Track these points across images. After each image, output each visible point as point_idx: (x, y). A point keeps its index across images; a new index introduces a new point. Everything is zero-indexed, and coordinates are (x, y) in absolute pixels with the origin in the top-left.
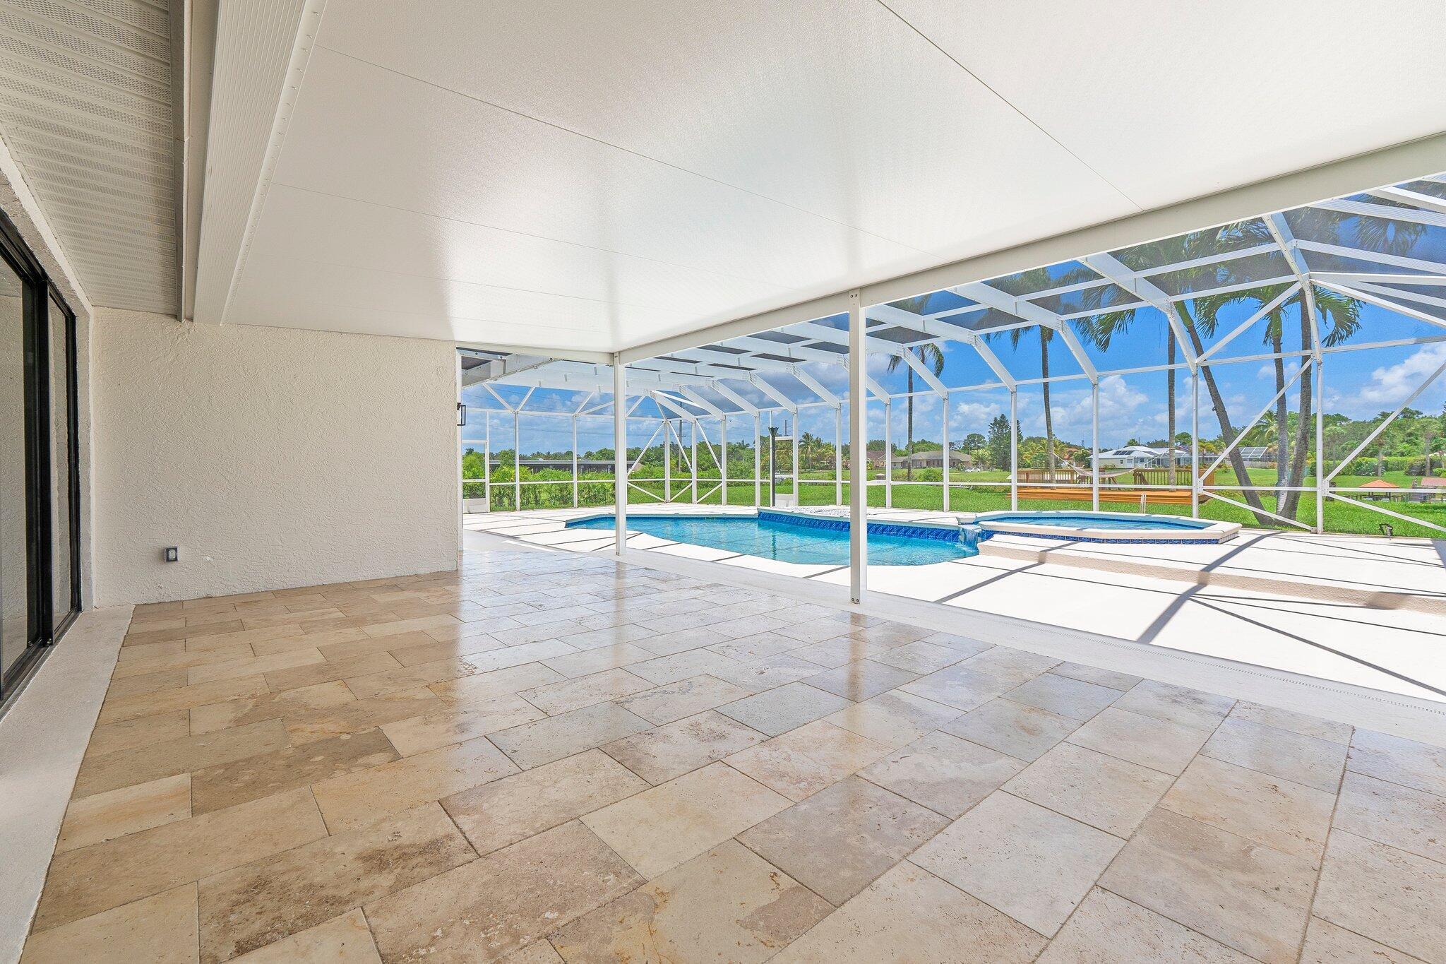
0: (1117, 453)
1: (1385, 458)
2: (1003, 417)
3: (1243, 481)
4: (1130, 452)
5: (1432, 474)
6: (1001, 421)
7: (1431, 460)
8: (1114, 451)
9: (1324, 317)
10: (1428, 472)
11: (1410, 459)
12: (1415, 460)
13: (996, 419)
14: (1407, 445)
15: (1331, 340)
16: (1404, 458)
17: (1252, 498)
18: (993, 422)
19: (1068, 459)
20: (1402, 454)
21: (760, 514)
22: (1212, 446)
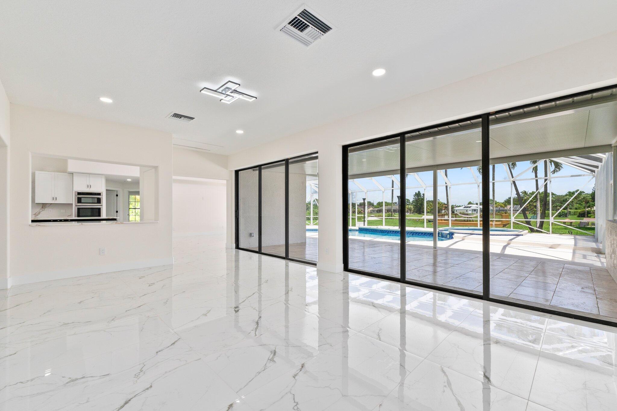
0: (465, 207)
1: (570, 210)
2: (419, 192)
3: (526, 218)
4: (470, 207)
5: (588, 217)
6: (418, 194)
7: (587, 211)
8: (464, 207)
9: (551, 165)
10: (586, 216)
11: (579, 211)
12: (581, 211)
13: (416, 193)
14: (578, 205)
15: (554, 172)
16: (577, 210)
17: (528, 223)
18: (415, 194)
19: (444, 210)
20: (576, 209)
21: (359, 228)
22: (502, 205)
